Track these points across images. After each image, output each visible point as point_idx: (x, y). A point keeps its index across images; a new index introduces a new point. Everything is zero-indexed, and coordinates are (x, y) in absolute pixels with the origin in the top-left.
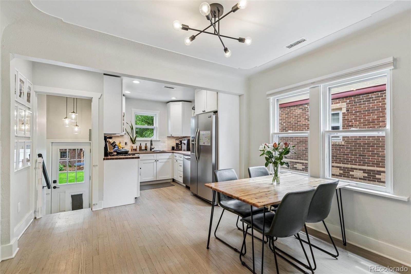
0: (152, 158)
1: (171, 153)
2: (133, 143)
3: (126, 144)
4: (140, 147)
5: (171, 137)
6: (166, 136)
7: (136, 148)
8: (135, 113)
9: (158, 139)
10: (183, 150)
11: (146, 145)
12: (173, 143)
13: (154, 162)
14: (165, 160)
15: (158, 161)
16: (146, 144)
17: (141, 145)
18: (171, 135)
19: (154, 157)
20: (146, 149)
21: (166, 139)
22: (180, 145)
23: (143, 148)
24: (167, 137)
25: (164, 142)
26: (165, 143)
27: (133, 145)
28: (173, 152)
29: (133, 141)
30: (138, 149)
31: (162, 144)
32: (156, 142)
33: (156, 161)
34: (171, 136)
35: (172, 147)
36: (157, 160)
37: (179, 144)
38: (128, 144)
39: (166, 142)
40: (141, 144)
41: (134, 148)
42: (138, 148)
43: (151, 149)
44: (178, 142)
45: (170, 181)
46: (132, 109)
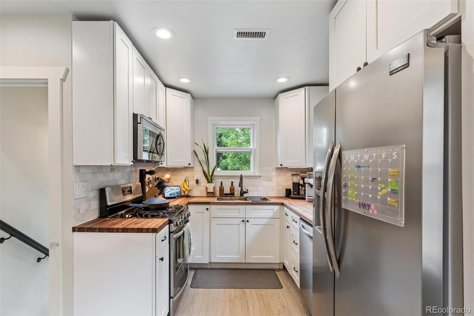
0: (236, 214)
1: (278, 207)
2: (209, 182)
3: (197, 182)
4: (221, 189)
5: (281, 169)
6: (274, 168)
7: (212, 191)
8: (214, 125)
9: (257, 174)
10: (307, 198)
11: (232, 184)
12: (288, 182)
13: (240, 222)
14: (264, 221)
15: (248, 221)
16: (232, 182)
17: (222, 185)
18: (281, 165)
19: (239, 213)
20: (232, 194)
21: (274, 173)
22: (302, 187)
23: (227, 190)
24: (276, 168)
25: (270, 180)
26: (272, 181)
27: (208, 185)
28: (282, 204)
29: (210, 179)
30: (218, 193)
31: (265, 183)
32: (252, 180)
33: (243, 221)
34: (280, 167)
35: (287, 190)
36: (247, 219)
37: (300, 185)
38: (201, 182)
39: (274, 179)
40: (222, 183)
41: (208, 191)
42: (218, 189)
43: (242, 193)
44: (296, 179)
45: (277, 268)
46: (207, 117)
